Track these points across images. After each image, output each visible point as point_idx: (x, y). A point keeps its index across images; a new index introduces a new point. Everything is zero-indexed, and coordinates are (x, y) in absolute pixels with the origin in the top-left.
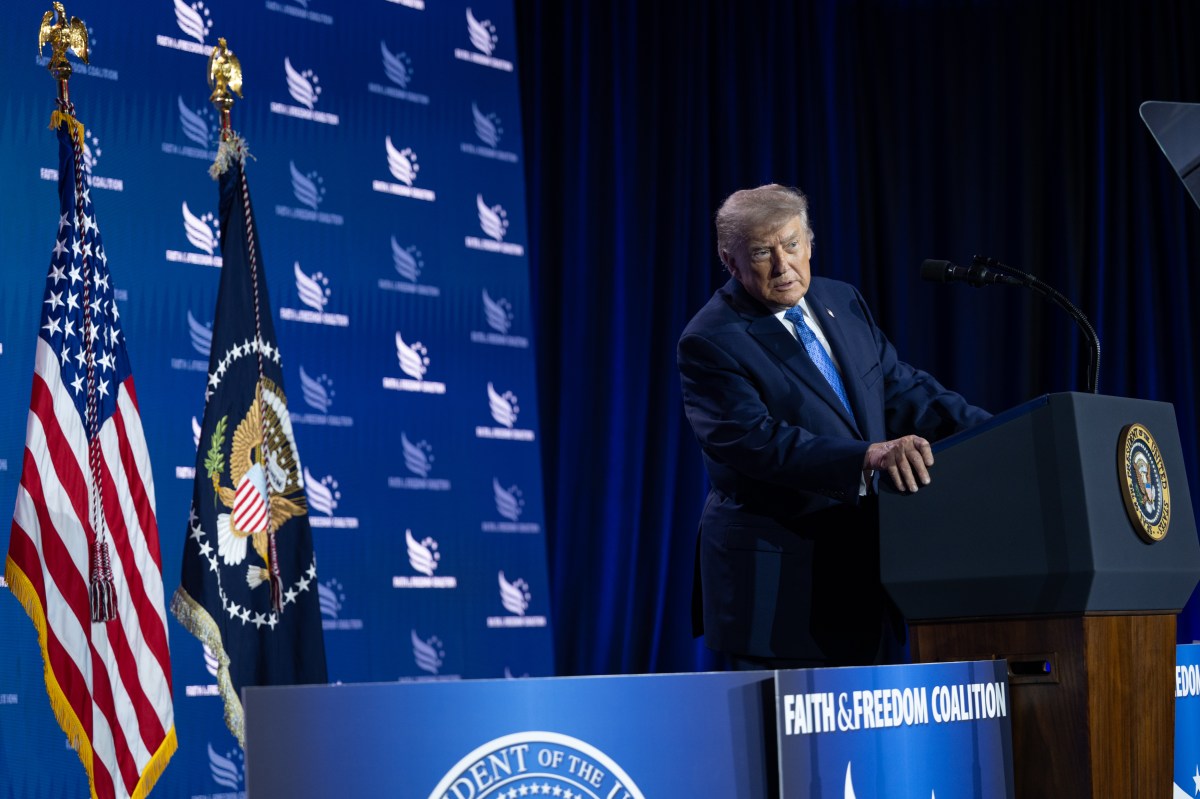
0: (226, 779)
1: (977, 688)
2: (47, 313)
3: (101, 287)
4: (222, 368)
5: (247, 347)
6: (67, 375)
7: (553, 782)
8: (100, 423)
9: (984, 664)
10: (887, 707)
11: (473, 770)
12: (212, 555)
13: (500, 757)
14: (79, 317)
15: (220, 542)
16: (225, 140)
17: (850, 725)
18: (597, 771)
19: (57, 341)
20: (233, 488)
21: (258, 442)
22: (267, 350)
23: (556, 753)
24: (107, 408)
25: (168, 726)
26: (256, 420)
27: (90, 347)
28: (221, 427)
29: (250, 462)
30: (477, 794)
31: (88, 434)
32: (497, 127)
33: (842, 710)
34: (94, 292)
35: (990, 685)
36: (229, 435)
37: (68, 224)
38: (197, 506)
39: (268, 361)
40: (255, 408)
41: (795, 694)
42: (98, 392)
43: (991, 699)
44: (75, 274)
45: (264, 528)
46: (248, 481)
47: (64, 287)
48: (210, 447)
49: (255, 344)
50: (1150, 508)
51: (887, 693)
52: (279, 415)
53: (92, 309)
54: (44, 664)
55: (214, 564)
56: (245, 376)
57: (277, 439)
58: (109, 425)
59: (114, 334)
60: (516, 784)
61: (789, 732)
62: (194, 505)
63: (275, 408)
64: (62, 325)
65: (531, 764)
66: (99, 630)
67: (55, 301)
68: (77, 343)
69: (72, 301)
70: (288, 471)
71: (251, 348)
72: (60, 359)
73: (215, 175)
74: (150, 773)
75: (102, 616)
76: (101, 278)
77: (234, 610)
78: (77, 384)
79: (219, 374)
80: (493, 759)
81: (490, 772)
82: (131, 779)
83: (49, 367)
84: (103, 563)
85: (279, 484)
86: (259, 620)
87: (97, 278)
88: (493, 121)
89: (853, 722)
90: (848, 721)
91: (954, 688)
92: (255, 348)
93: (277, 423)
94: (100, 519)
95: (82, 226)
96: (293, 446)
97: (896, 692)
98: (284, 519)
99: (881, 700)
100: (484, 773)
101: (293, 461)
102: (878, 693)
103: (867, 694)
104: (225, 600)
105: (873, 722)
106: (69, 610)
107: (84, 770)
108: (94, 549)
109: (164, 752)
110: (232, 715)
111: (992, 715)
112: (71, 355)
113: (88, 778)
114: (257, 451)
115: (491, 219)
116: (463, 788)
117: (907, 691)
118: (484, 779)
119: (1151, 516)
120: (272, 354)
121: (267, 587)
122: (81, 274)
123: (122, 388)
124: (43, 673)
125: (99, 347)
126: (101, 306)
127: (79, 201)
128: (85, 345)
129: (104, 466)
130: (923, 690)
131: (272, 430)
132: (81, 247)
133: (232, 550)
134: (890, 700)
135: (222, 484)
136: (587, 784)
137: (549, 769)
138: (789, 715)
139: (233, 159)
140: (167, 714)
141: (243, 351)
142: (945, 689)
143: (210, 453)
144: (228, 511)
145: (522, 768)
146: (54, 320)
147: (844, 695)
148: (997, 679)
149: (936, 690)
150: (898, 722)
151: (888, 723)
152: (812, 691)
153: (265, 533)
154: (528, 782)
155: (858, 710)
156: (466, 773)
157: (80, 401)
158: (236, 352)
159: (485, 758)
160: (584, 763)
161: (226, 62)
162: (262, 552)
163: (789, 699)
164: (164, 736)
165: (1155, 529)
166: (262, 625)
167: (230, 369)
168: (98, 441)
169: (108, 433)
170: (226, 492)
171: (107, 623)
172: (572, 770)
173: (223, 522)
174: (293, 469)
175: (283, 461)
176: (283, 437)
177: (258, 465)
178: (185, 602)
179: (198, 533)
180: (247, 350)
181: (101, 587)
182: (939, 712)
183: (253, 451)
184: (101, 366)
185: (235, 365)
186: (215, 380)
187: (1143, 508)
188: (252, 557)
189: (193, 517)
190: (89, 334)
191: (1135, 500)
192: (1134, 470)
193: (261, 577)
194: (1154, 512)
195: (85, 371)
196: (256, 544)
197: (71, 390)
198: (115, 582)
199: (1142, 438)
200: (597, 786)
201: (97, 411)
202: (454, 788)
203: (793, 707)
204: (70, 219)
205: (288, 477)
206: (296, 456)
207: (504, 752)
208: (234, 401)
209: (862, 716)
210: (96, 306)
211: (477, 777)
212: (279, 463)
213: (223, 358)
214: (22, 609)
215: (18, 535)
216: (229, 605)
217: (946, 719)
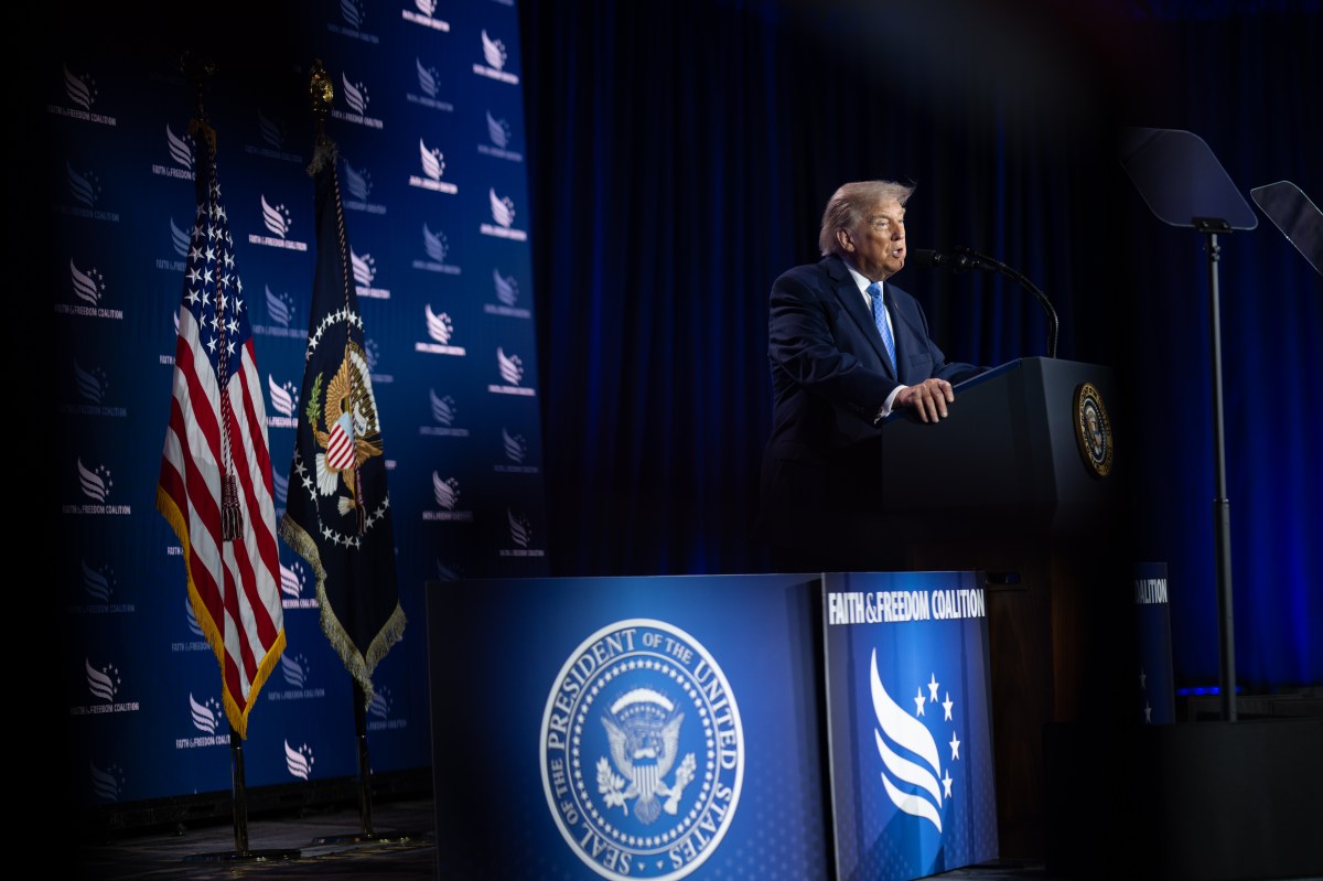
0: (294, 679)
1: (964, 593)
2: (189, 286)
3: (229, 264)
4: (319, 333)
5: (338, 315)
6: (204, 336)
7: (654, 659)
8: (229, 377)
9: (968, 574)
10: (901, 606)
11: (594, 648)
12: (312, 486)
13: (615, 639)
14: (213, 289)
15: (318, 476)
16: (320, 144)
17: (875, 619)
18: (687, 651)
19: (197, 309)
20: (327, 432)
21: (346, 394)
22: (353, 318)
23: (657, 636)
24: (234, 365)
25: (280, 629)
26: (345, 376)
27: (221, 314)
28: (318, 381)
29: (340, 411)
30: (597, 667)
31: (220, 387)
32: (506, 131)
33: (869, 606)
34: (224, 270)
35: (973, 591)
36: (324, 388)
37: (204, 212)
38: (299, 447)
39: (354, 327)
40: (344, 366)
41: (836, 592)
42: (227, 351)
43: (974, 603)
44: (210, 255)
45: (352, 466)
46: (339, 427)
47: (201, 264)
48: (310, 398)
49: (344, 313)
50: (1097, 451)
51: (900, 594)
52: (361, 372)
53: (223, 283)
54: (187, 575)
55: (314, 495)
56: (336, 341)
57: (359, 392)
58: (235, 379)
59: (238, 304)
60: (626, 660)
61: (832, 622)
62: (298, 446)
63: (358, 366)
64: (200, 296)
65: (638, 645)
66: (228, 547)
67: (194, 276)
68: (211, 310)
69: (208, 276)
70: (367, 419)
71: (342, 316)
72: (199, 324)
73: (311, 174)
74: (265, 666)
75: (231, 536)
76: (229, 258)
77: (328, 533)
78: (212, 345)
79: (317, 337)
80: (609, 640)
81: (607, 650)
82: (252, 671)
83: (190, 329)
84: (232, 492)
85: (361, 429)
86: (348, 542)
87: (226, 256)
88: (503, 126)
89: (877, 616)
90: (873, 615)
91: (948, 592)
92: (345, 316)
93: (359, 379)
94: (229, 457)
95: (215, 215)
96: (372, 398)
97: (907, 594)
98: (365, 458)
99: (896, 600)
100: (603, 651)
101: (371, 410)
102: (894, 594)
103: (886, 594)
104: (321, 525)
105: (891, 617)
106: (206, 530)
107: (217, 662)
108: (226, 482)
109: (276, 648)
110: (327, 621)
111: (974, 615)
112: (207, 321)
113: (220, 669)
114: (346, 401)
115: (501, 209)
116: (586, 662)
117: (915, 593)
118: (603, 656)
119: (1098, 457)
120: (357, 321)
121: (354, 513)
122: (214, 254)
123: (244, 349)
124: (186, 582)
125: (228, 314)
126: (229, 280)
127: (212, 194)
128: (218, 312)
129: (232, 413)
130: (926, 592)
131: (356, 385)
132: (214, 232)
133: (327, 484)
134: (903, 599)
135: (318, 429)
136: (679, 661)
137: (650, 649)
138: (832, 609)
139: (327, 160)
140: (279, 619)
141: (335, 319)
142: (941, 592)
143: (310, 403)
144: (324, 451)
145: (631, 647)
146: (194, 292)
147: (870, 594)
148: (977, 587)
149: (935, 593)
150: (908, 618)
151: (901, 618)
152: (848, 591)
153: (352, 470)
154: (635, 658)
155: (880, 607)
156: (589, 651)
157: (214, 358)
158: (330, 320)
159: (603, 639)
160: (678, 645)
161: (321, 79)
162: (351, 487)
163: (832, 596)
164: (276, 636)
165: (1102, 467)
166: (350, 546)
167: (325, 333)
168: (227, 392)
169: (234, 384)
170: (323, 435)
171: (234, 542)
172: (668, 649)
173: (320, 459)
174: (372, 417)
175: (364, 410)
176: (364, 390)
177: (347, 412)
178: (291, 527)
179: (301, 469)
180: (339, 318)
181: (230, 512)
182: (937, 611)
183: (343, 401)
184: (229, 329)
185: (329, 330)
186: (314, 343)
187: (1093, 450)
188: (342, 489)
189: (296, 455)
190: (220, 303)
191: (1087, 444)
192: (1085, 420)
193: (349, 506)
194: (1101, 454)
195: (217, 334)
196: (345, 479)
197: (207, 349)
198: (241, 508)
199: (1092, 394)
200: (688, 663)
201: (227, 367)
202: (580, 663)
203: (835, 603)
204: (206, 209)
205: (368, 424)
206: (374, 406)
207: (617, 634)
208: (329, 360)
209: (883, 612)
210: (225, 280)
211: (597, 654)
212: (361, 412)
213: (320, 325)
214: (172, 530)
215: (168, 467)
216: (324, 530)
217: (942, 617)
